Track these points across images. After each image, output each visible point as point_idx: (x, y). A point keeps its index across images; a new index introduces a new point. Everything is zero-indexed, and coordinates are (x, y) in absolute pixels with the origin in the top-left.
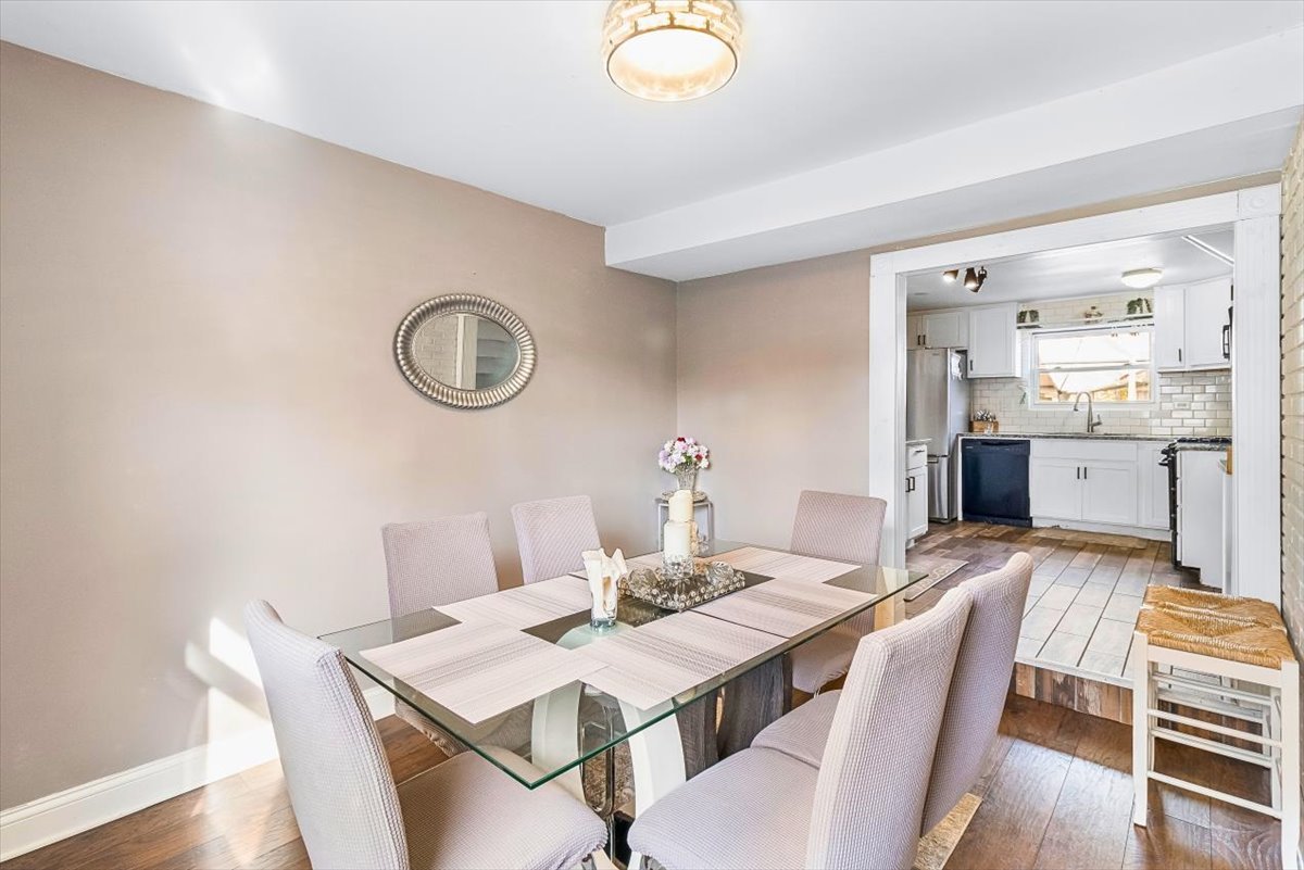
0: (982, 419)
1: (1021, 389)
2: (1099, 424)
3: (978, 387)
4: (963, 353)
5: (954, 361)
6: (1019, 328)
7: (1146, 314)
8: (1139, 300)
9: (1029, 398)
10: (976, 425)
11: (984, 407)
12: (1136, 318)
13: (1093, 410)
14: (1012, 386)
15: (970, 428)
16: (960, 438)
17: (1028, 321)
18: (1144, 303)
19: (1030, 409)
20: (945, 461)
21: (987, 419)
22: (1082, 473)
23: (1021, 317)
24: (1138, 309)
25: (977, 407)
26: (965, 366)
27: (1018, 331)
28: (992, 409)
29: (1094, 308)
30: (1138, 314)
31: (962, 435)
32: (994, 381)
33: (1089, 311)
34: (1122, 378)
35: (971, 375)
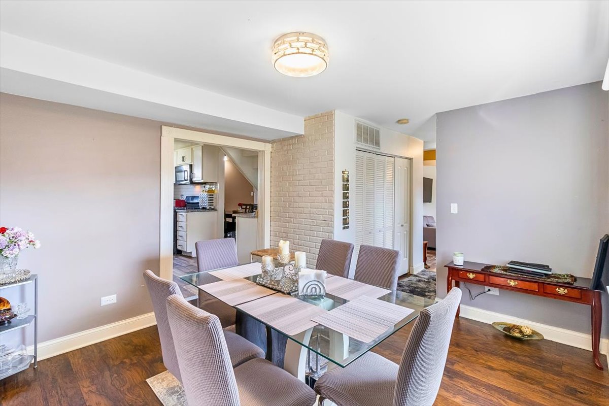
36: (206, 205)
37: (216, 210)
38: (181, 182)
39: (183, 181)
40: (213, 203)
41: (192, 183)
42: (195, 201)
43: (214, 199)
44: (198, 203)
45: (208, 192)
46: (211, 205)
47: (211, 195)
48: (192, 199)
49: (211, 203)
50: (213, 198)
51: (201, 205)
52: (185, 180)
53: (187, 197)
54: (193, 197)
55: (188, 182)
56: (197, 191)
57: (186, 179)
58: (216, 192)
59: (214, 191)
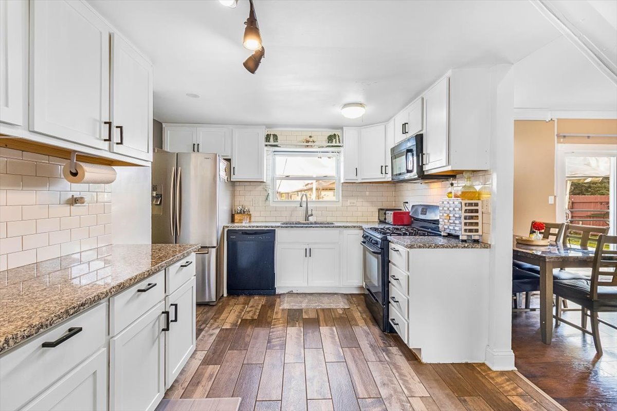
0: (240, 213)
1: (266, 190)
2: (312, 215)
3: (238, 188)
4: (229, 160)
5: (222, 165)
6: (266, 145)
7: (338, 144)
8: (335, 134)
9: (271, 197)
10: (237, 217)
11: (241, 204)
12: (333, 146)
13: (308, 205)
14: (260, 188)
15: (233, 220)
16: (226, 230)
17: (272, 142)
18: (337, 136)
19: (271, 205)
20: (213, 251)
21: (244, 212)
22: (308, 253)
23: (268, 138)
24: (334, 140)
25: (237, 203)
26: (230, 170)
27: (266, 148)
28: (248, 206)
29: (310, 137)
30: (334, 144)
31: (226, 227)
32: (248, 184)
33: (309, 139)
34: (306, 185)
35: (234, 178)
36: (459, 229)
37: (487, 246)
38: (402, 177)
39: (404, 173)
40: (477, 224)
41: (424, 176)
42: (431, 216)
43: (479, 214)
44: (436, 222)
45: (464, 195)
46: (471, 231)
47: (470, 204)
48: (424, 213)
49: (471, 224)
50: (477, 211)
51: (445, 226)
52: (408, 171)
53: (413, 206)
54: (426, 208)
55: (414, 175)
56: (434, 193)
57: (410, 168)
58: (484, 196)
59: (479, 194)
